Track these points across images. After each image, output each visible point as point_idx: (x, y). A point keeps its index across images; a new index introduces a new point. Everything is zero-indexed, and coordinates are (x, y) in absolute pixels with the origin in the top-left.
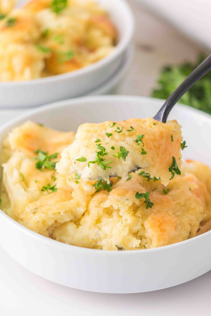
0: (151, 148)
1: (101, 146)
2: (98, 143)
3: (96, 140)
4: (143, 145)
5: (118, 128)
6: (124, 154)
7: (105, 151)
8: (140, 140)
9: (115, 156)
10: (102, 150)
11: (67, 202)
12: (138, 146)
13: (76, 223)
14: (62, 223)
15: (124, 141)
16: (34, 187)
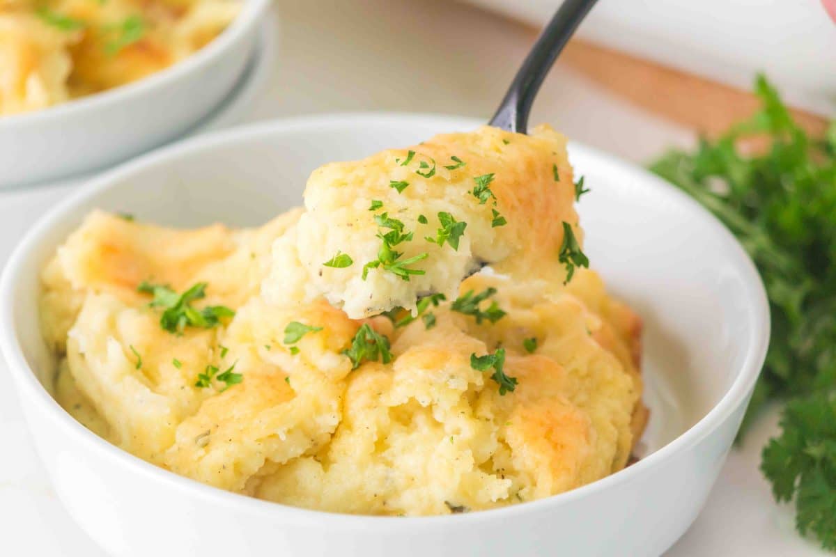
0: (513, 208)
1: (389, 219)
2: (379, 212)
3: (370, 206)
4: (494, 201)
5: (424, 166)
6: (454, 231)
7: (404, 229)
8: (485, 189)
9: (431, 240)
10: (394, 228)
11: (287, 406)
12: (481, 205)
13: (318, 458)
14: (284, 461)
15: (441, 197)
16: (175, 380)
